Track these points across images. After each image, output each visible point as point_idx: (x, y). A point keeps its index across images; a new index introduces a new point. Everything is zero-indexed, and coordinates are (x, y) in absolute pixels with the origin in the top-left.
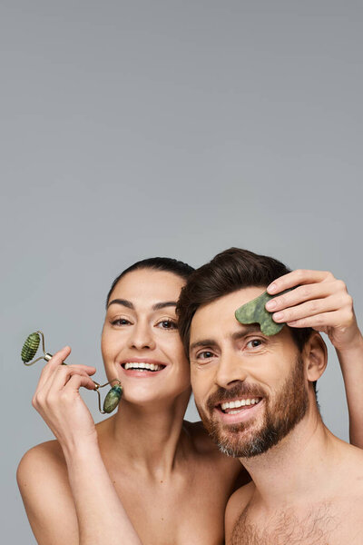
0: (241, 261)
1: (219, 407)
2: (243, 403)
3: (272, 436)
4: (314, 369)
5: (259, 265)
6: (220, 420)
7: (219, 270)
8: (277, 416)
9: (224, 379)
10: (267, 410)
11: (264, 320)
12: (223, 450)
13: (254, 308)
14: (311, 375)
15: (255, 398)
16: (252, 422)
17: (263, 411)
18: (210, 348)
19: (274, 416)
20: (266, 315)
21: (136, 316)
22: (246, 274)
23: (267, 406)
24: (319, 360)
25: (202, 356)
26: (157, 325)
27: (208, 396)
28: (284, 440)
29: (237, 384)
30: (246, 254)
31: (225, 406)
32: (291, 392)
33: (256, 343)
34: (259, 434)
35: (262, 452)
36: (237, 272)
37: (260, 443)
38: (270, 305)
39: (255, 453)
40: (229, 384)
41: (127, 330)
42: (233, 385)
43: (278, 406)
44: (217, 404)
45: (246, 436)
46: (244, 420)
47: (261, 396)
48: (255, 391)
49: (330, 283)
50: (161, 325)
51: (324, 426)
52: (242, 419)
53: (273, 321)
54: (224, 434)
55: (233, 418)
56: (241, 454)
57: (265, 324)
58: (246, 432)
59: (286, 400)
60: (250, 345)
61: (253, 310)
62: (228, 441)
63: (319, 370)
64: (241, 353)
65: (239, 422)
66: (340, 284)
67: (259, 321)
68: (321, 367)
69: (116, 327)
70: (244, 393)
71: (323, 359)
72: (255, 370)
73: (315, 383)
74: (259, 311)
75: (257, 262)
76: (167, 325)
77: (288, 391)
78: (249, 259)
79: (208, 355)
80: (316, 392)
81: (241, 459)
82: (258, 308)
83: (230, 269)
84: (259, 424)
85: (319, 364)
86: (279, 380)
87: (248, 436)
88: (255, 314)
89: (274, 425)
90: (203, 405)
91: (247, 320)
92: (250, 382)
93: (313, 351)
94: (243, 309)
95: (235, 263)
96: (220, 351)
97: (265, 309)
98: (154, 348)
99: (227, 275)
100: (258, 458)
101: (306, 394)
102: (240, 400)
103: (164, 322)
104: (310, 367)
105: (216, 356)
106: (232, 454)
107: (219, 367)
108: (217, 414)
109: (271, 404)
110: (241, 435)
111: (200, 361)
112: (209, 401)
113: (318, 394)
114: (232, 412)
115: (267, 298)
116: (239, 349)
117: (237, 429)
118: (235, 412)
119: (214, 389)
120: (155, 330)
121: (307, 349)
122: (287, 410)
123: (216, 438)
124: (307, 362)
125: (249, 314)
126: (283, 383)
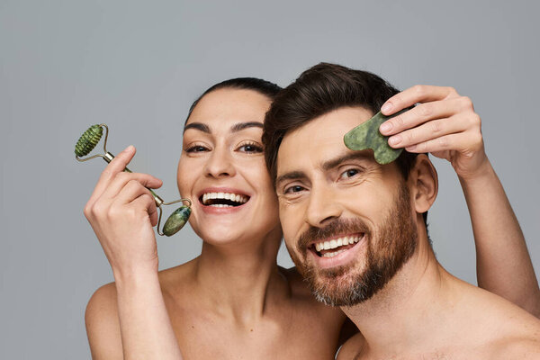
0: (331, 79)
1: (313, 248)
2: (340, 242)
3: (376, 280)
4: (423, 199)
5: (352, 82)
6: (315, 264)
7: (305, 90)
8: (381, 254)
9: (316, 216)
10: (369, 248)
11: (378, 145)
12: (320, 298)
13: (366, 131)
14: (419, 206)
15: (355, 234)
16: (353, 264)
17: (365, 250)
18: (300, 181)
19: (378, 253)
20: (381, 140)
21: (213, 140)
22: (337, 93)
23: (369, 243)
24: (429, 187)
25: (292, 190)
26: (238, 150)
27: (299, 235)
28: (392, 283)
29: (331, 221)
30: (337, 69)
31: (320, 247)
32: (396, 226)
33: (352, 173)
34: (361, 278)
35: (366, 299)
36: (326, 91)
37: (362, 289)
38: (385, 128)
39: (358, 301)
40: (322, 222)
41: (204, 156)
42: (328, 223)
43: (382, 243)
44: (309, 244)
45: (346, 282)
46: (343, 264)
47: (362, 231)
48: (355, 227)
49: (454, 100)
50: (243, 149)
51: (437, 263)
52: (340, 262)
53: (388, 146)
54: (320, 280)
55: (329, 262)
56: (340, 303)
57: (379, 150)
58: (345, 276)
59: (391, 235)
60: (345, 175)
61: (365, 135)
62: (324, 288)
63: (428, 199)
64: (334, 185)
65: (337, 266)
66: (465, 101)
67: (373, 146)
68: (430, 195)
69: (192, 154)
70: (341, 230)
71: (432, 186)
72: (352, 204)
73: (425, 214)
74: (372, 135)
75: (349, 78)
76: (251, 148)
77: (393, 225)
78: (340, 75)
79: (297, 189)
80: (426, 226)
81: (342, 308)
82: (370, 131)
83: (318, 88)
84: (361, 266)
85: (429, 192)
86: (381, 212)
87: (348, 281)
88: (367, 139)
89: (379, 265)
90: (295, 247)
91: (358, 145)
92: (347, 217)
93: (421, 177)
94: (353, 133)
95: (323, 80)
96: (311, 183)
97: (379, 132)
98: (234, 175)
99: (315, 95)
100: (361, 306)
101: (415, 228)
102: (336, 239)
103: (246, 146)
104: (418, 196)
105: (307, 190)
106: (330, 303)
107: (309, 203)
108: (311, 257)
109: (374, 241)
110: (340, 280)
111: (289, 196)
112: (300, 241)
113: (428, 228)
114: (328, 255)
115: (381, 120)
116: (333, 180)
117: (335, 273)
118: (332, 254)
119: (305, 228)
120: (235, 155)
121: (414, 175)
122: (393, 246)
123: (312, 284)
124: (415, 192)
125: (360, 139)
126: (386, 215)
